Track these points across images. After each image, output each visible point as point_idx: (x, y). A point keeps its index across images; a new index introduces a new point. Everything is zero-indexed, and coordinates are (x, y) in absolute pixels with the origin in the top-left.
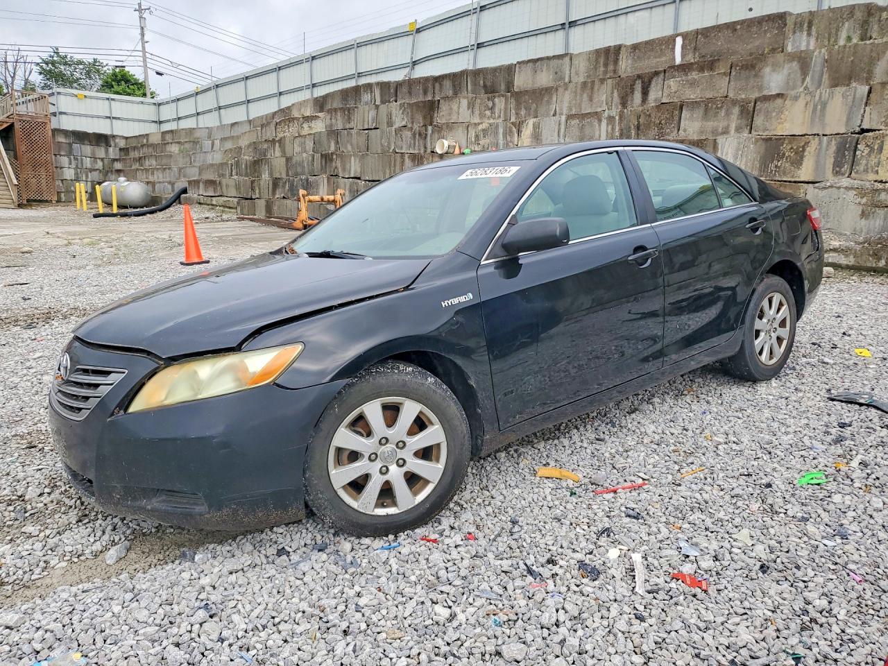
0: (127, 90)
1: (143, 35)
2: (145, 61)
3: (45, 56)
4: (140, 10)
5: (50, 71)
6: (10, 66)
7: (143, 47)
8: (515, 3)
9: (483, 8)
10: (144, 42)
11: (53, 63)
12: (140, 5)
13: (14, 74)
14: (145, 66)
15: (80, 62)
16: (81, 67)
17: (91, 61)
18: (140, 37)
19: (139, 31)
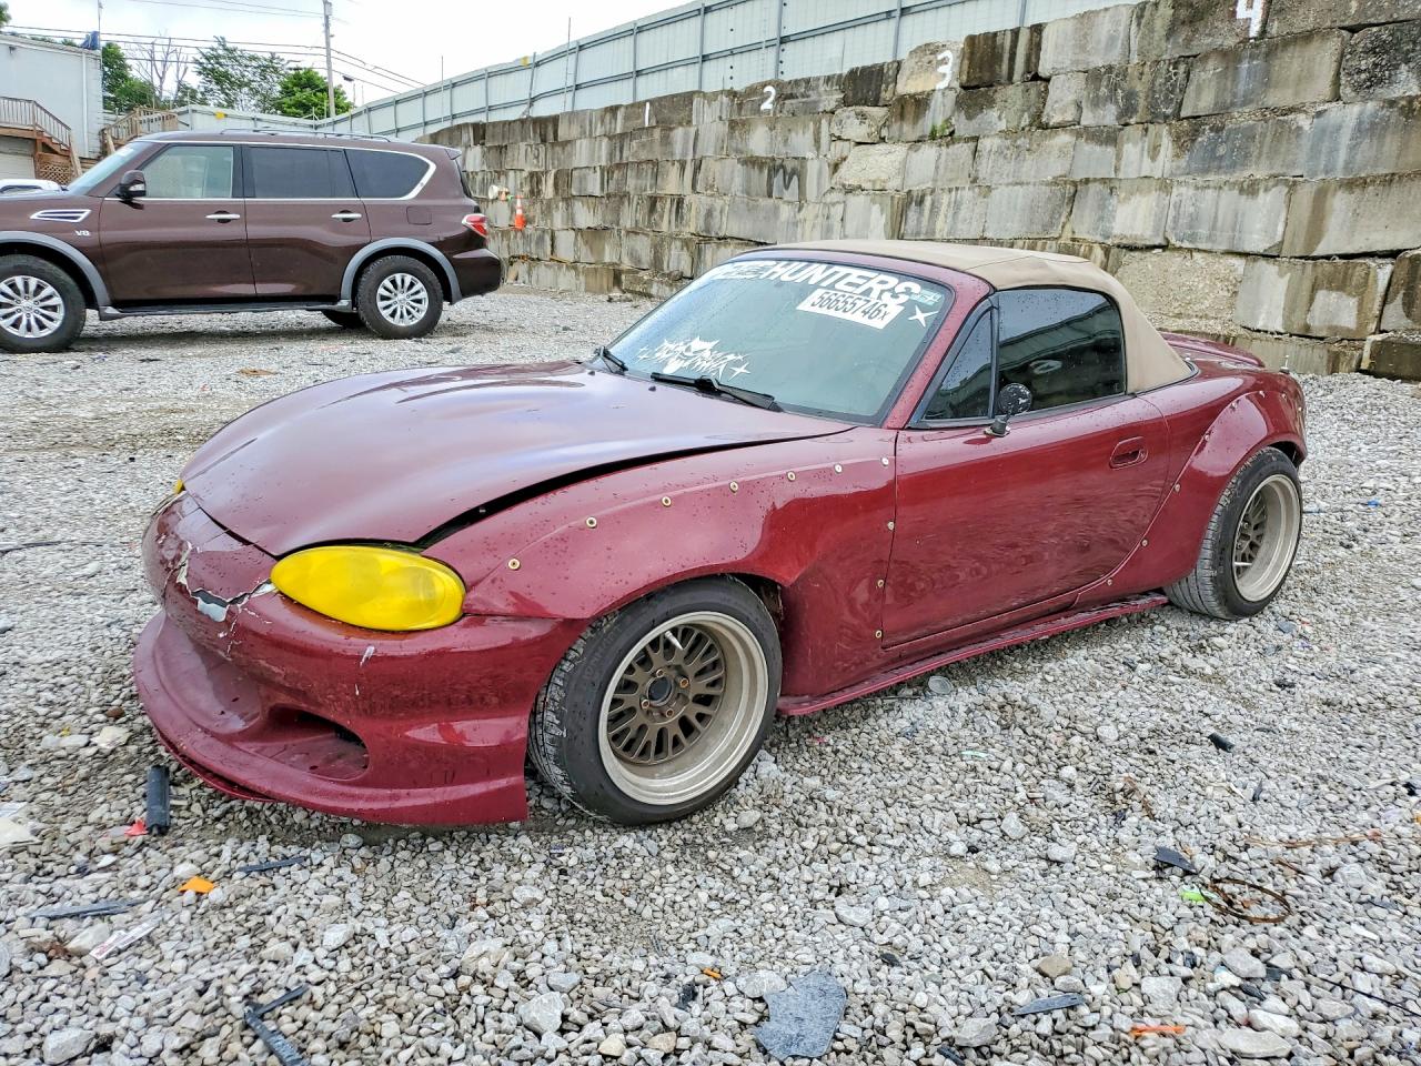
0: (314, 98)
1: (327, 25)
2: (329, 62)
3: (206, 47)
5: (213, 70)
6: (159, 65)
7: (328, 43)
8: (748, 4)
9: (707, 10)
10: (328, 36)
11: (217, 57)
13: (164, 73)
14: (329, 69)
15: (253, 58)
16: (254, 64)
17: (268, 56)
18: (323, 28)
19: (323, 21)
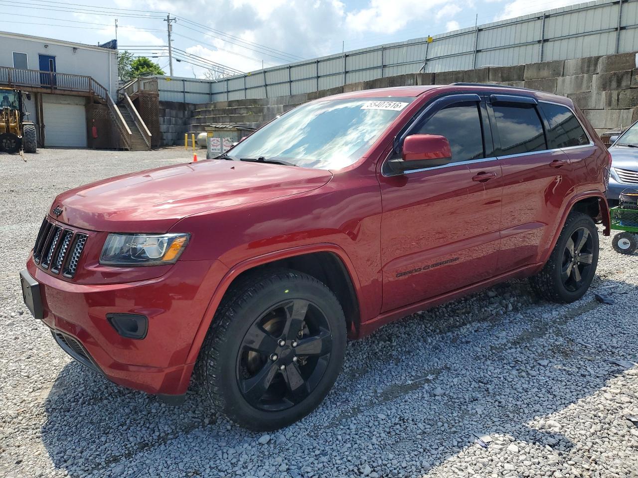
1: (169, 36)
4: (168, 20)
7: (169, 44)
10: (170, 41)
12: (168, 17)
14: (170, 56)
